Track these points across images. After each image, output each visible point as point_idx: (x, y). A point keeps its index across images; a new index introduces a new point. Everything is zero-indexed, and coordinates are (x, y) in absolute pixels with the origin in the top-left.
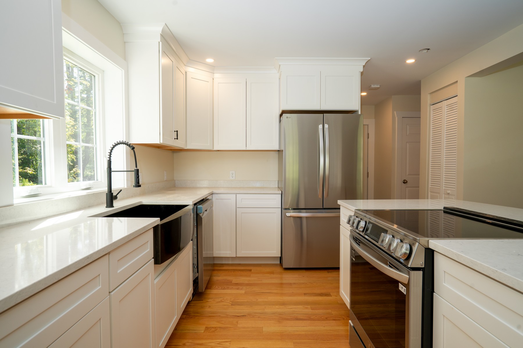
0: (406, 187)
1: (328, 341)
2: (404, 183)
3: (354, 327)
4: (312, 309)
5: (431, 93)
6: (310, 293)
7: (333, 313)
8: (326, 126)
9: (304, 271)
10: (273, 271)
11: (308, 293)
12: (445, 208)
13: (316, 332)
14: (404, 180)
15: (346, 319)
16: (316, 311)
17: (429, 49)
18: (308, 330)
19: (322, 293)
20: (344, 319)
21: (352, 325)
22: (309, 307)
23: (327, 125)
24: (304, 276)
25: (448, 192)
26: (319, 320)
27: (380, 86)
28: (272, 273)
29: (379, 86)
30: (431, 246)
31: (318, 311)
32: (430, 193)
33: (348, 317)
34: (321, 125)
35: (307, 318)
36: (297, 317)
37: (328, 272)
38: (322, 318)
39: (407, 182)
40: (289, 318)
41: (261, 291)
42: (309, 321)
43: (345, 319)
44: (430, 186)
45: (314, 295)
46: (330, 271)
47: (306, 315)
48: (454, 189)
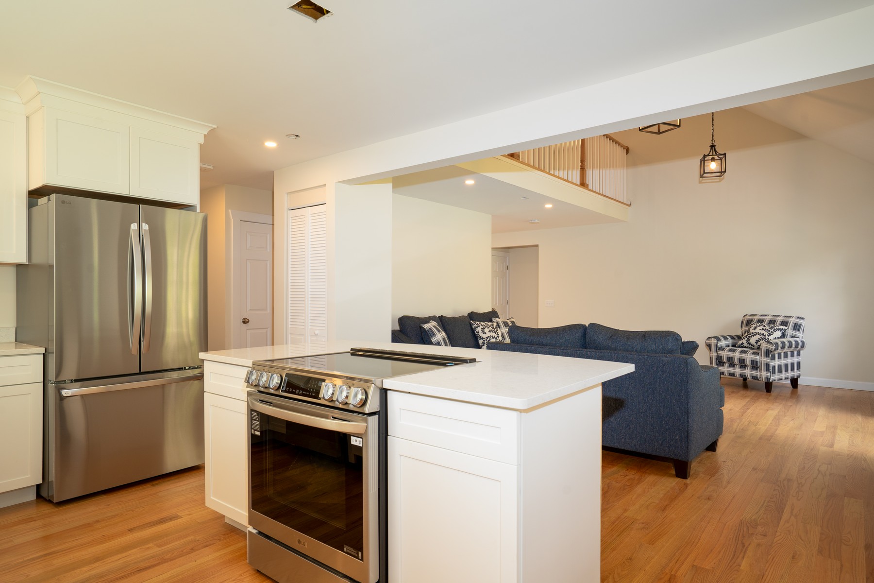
0: (247, 329)
1: (212, 576)
2: (244, 322)
3: (260, 533)
4: (159, 546)
5: (288, 193)
6: (139, 526)
7: (198, 538)
8: (145, 227)
9: (104, 497)
10: (31, 516)
11: (135, 526)
12: (352, 350)
13: (185, 574)
14: (245, 319)
15: (224, 538)
16: (168, 546)
17: (298, 136)
18: (170, 577)
19: (163, 519)
20: (220, 540)
21: (254, 531)
22: (151, 545)
23: (147, 225)
24: (109, 505)
25: (317, 332)
26: (181, 557)
27: (213, 167)
28: (31, 520)
29: (211, 168)
30: (385, 386)
31: (171, 545)
32: (289, 336)
33: (224, 534)
34: (136, 224)
35: (159, 562)
36: (138, 568)
37: (154, 485)
38: (185, 551)
39: (248, 322)
40: (122, 574)
41: (25, 559)
42: (166, 564)
43: (222, 538)
44: (290, 326)
45: (149, 527)
46: (156, 482)
47: (154, 558)
48: (323, 328)
